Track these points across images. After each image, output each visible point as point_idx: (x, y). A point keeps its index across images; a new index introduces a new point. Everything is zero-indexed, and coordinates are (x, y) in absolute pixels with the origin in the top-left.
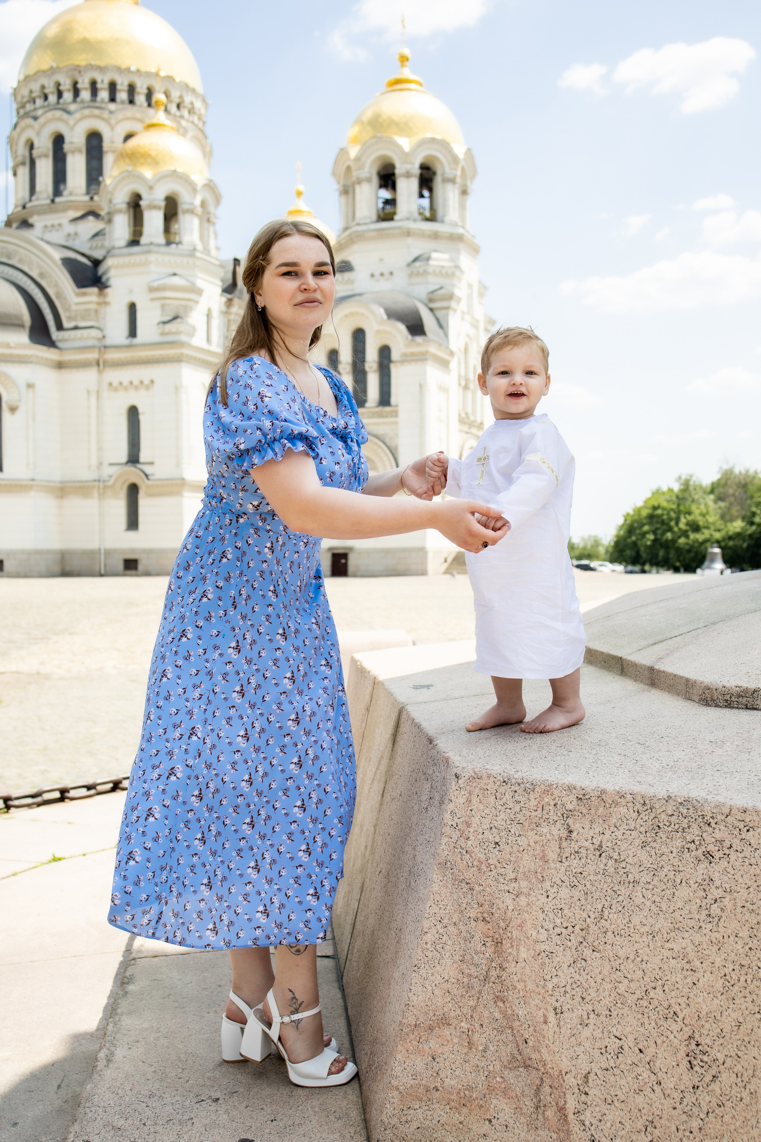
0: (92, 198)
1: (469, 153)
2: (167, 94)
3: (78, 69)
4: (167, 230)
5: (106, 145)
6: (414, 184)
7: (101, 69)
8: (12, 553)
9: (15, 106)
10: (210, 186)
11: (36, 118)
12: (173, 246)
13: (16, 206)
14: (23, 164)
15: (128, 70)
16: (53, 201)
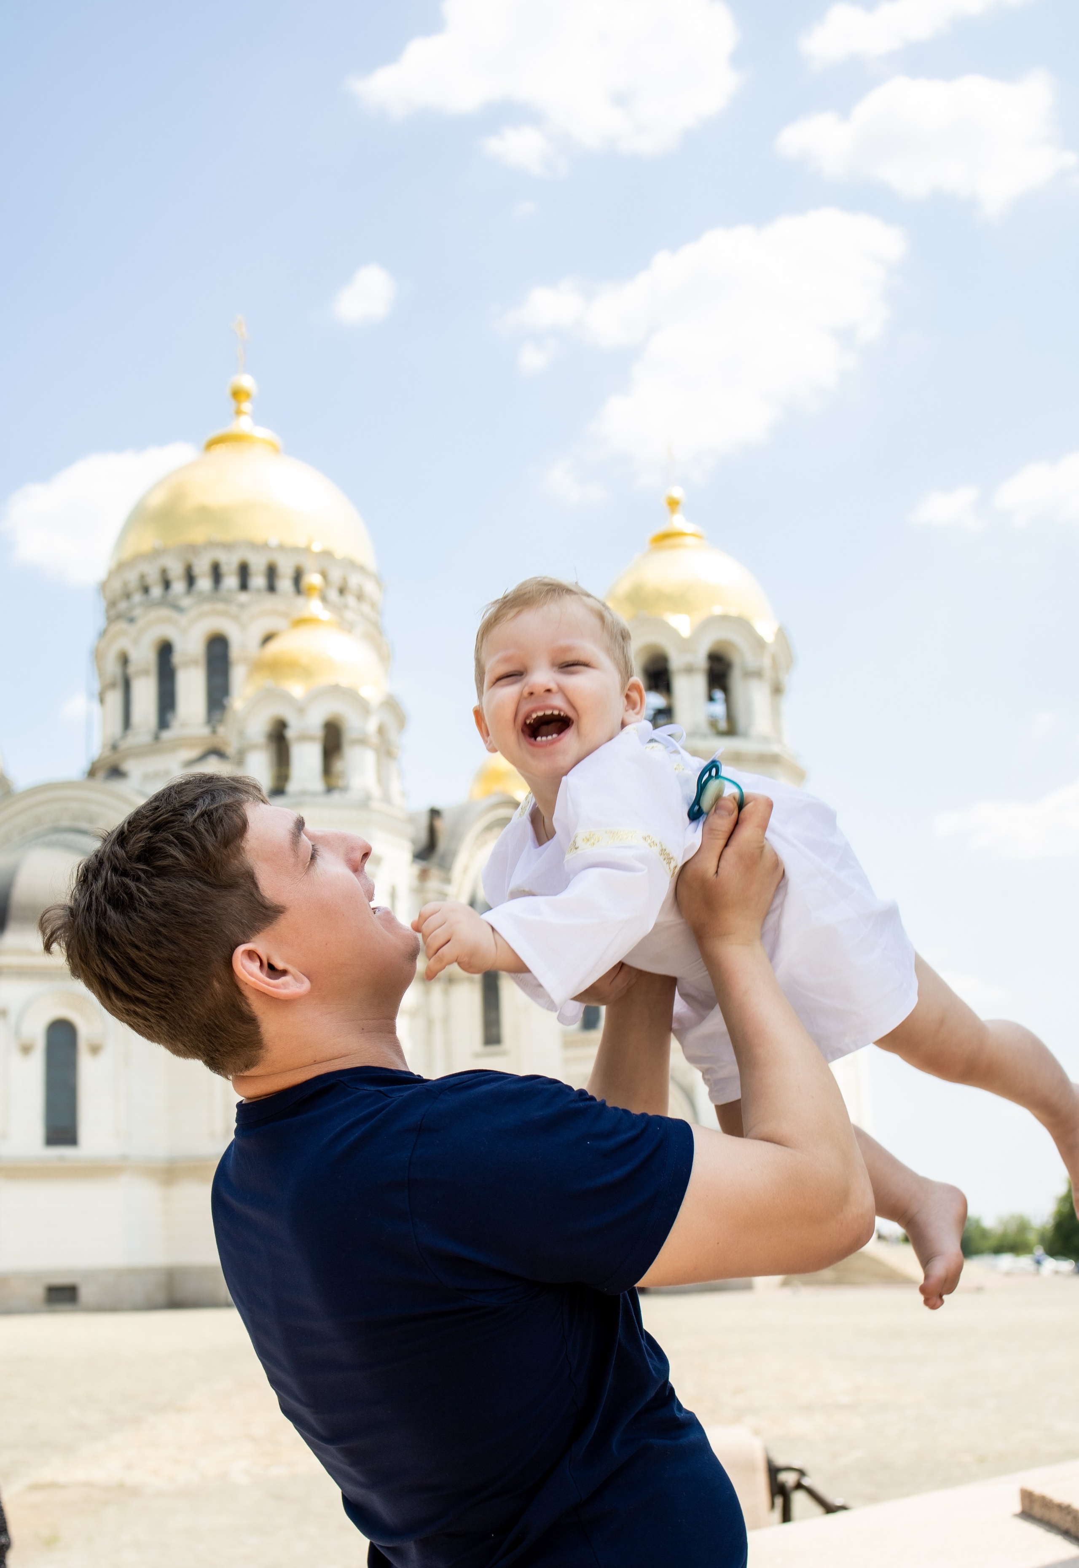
0: (214, 732)
1: (782, 634)
2: (324, 575)
3: (194, 549)
4: (327, 770)
5: (235, 651)
6: (700, 683)
7: (228, 546)
8: (92, 1274)
9: (102, 605)
10: (391, 705)
11: (131, 620)
12: (336, 796)
13: (104, 746)
14: (113, 685)
15: (265, 546)
16: (157, 738)
